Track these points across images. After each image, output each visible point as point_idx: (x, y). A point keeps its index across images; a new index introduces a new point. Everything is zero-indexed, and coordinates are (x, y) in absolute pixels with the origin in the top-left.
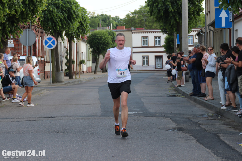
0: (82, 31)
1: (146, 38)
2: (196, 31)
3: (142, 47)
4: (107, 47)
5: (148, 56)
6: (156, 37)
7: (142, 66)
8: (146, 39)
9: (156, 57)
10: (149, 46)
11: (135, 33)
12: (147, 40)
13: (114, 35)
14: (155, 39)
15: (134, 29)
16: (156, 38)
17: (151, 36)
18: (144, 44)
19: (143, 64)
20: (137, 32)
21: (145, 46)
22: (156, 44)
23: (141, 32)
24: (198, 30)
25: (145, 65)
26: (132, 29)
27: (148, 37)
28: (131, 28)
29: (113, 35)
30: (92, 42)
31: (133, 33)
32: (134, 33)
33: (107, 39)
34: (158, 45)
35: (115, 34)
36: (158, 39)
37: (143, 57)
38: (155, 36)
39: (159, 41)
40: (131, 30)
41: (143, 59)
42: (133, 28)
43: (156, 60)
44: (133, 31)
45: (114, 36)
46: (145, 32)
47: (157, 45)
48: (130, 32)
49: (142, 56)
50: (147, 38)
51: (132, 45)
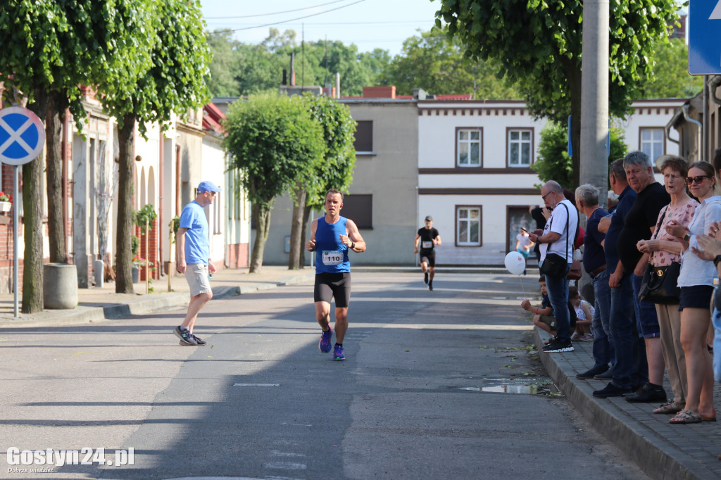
0: (176, 92)
1: (474, 135)
2: (667, 112)
3: (457, 170)
4: (302, 166)
5: (481, 207)
6: (512, 133)
7: (456, 245)
8: (472, 139)
9: (513, 212)
10: (486, 166)
11: (429, 111)
12: (477, 144)
13: (341, 120)
14: (511, 141)
15: (427, 97)
16: (515, 136)
17: (495, 128)
18: (463, 159)
19: (461, 241)
20: (438, 111)
21: (469, 165)
22: (514, 159)
23: (455, 111)
24: (676, 109)
25: (469, 243)
26: (417, 97)
27: (482, 129)
28: (415, 94)
29: (336, 119)
30: (241, 144)
31: (420, 114)
32: (425, 113)
33: (306, 131)
34: (520, 165)
35: (342, 116)
36: (523, 139)
37: (461, 210)
38: (508, 129)
39: (526, 149)
40: (413, 100)
41: (459, 219)
42: (423, 94)
43: (513, 222)
44: (420, 105)
45: (340, 123)
46: (472, 111)
47: (517, 163)
48: (411, 110)
49: (457, 207)
50: (477, 133)
51: (417, 160)
